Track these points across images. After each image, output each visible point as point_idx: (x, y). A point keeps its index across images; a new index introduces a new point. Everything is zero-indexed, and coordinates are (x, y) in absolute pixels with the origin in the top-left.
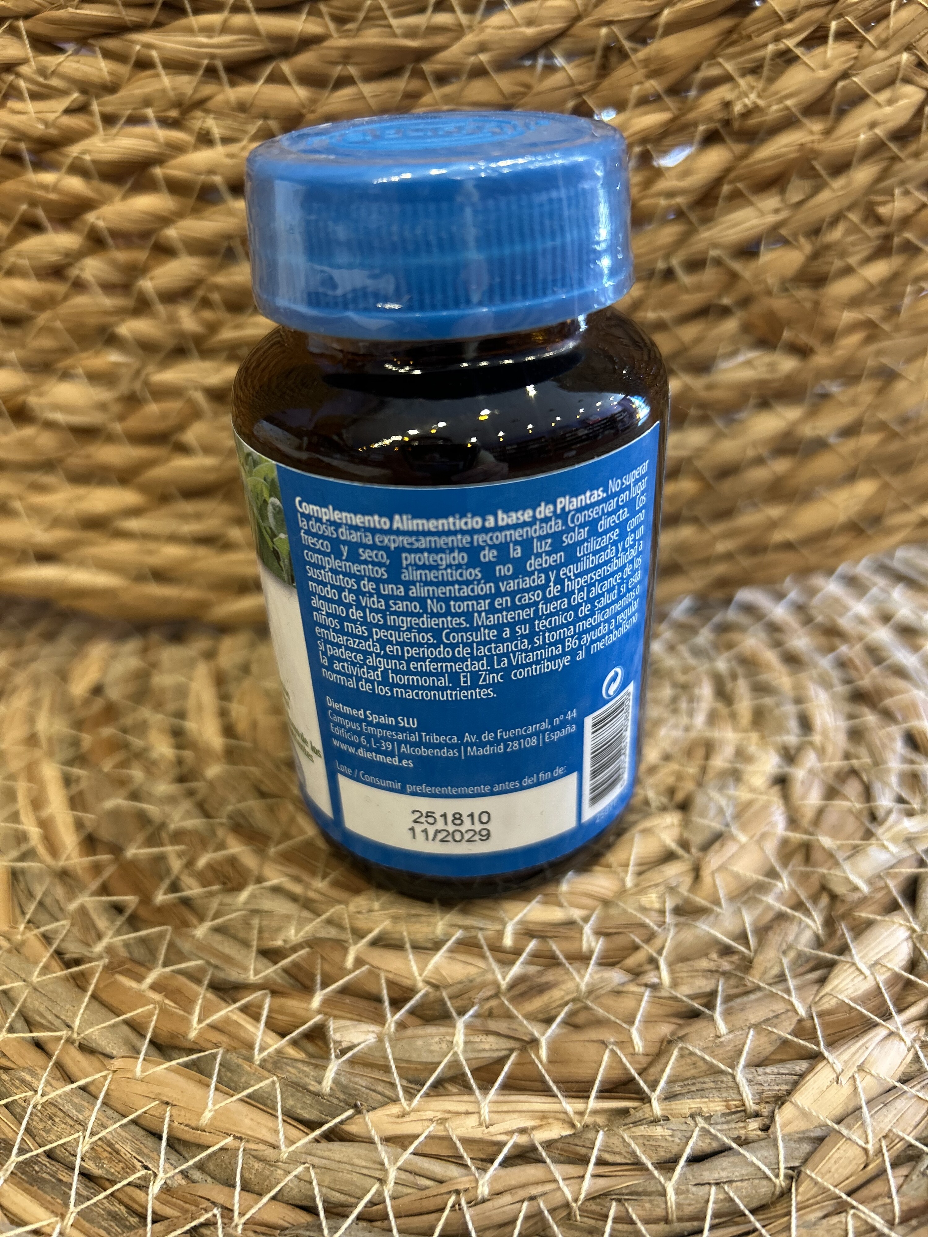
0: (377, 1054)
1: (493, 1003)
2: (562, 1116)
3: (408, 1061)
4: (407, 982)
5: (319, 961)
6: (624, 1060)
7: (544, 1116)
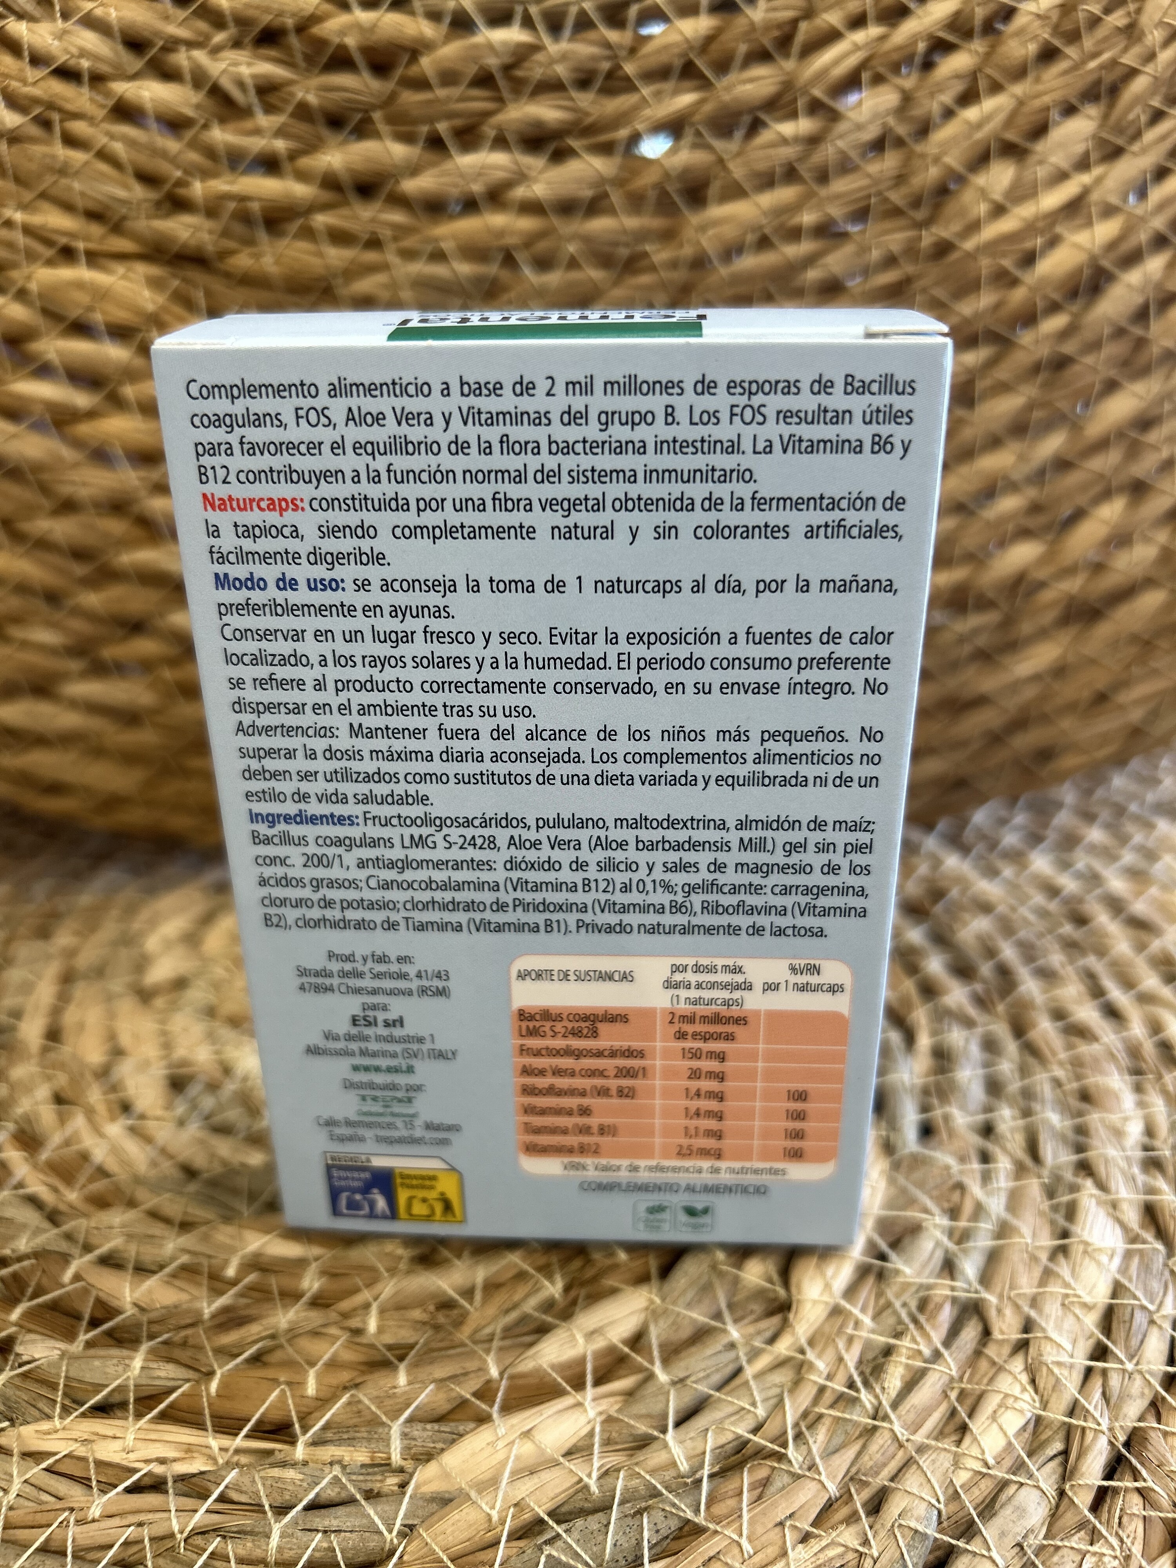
0: (53, 1371)
1: (189, 1332)
2: (207, 1451)
3: (80, 1381)
4: (115, 1303)
5: (39, 1274)
6: (290, 1401)
7: (189, 1450)
